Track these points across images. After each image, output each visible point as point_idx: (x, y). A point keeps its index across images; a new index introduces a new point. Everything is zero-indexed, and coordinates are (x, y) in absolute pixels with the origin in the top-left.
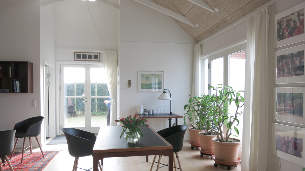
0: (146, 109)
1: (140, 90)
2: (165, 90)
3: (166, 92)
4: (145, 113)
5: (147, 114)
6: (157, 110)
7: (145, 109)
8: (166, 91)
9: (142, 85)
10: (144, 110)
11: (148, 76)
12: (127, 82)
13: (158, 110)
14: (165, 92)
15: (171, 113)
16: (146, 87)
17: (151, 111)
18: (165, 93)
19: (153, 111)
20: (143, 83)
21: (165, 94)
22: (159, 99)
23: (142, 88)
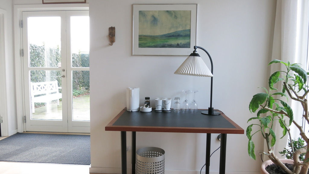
0: (149, 98)
1: (137, 50)
2: (195, 48)
3: (197, 55)
4: (142, 109)
5: (149, 110)
6: (176, 101)
7: (147, 98)
8: (198, 51)
9: (141, 38)
10: (144, 100)
11: (156, 15)
12: (107, 32)
13: (178, 101)
14: (194, 54)
15: (211, 110)
16: (153, 45)
17: (160, 103)
18: (197, 58)
19: (164, 102)
20: (145, 34)
21: (194, 60)
22: (177, 72)
23: (141, 46)
